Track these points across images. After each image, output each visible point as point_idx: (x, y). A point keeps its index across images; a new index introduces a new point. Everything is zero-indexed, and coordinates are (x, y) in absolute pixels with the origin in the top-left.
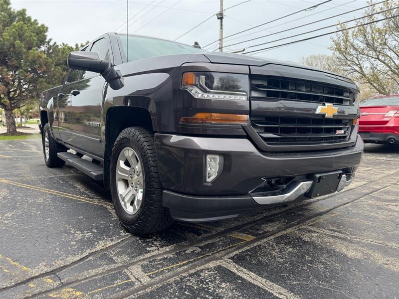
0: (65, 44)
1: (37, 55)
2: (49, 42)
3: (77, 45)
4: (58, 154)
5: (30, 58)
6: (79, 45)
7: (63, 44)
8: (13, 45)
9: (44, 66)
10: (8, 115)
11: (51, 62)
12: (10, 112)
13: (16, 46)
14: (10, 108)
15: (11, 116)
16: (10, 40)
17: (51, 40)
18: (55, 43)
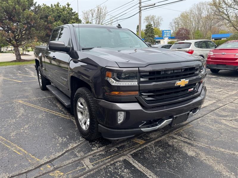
0: (45, 4)
1: (29, 14)
2: (35, 4)
3: (52, 5)
4: (47, 86)
5: (25, 16)
6: (53, 5)
7: (44, 4)
8: (14, 8)
9: (33, 20)
10: (16, 50)
11: (37, 17)
12: (16, 48)
13: (16, 9)
14: (16, 46)
15: (17, 50)
16: (13, 5)
17: (36, 3)
18: (39, 5)
